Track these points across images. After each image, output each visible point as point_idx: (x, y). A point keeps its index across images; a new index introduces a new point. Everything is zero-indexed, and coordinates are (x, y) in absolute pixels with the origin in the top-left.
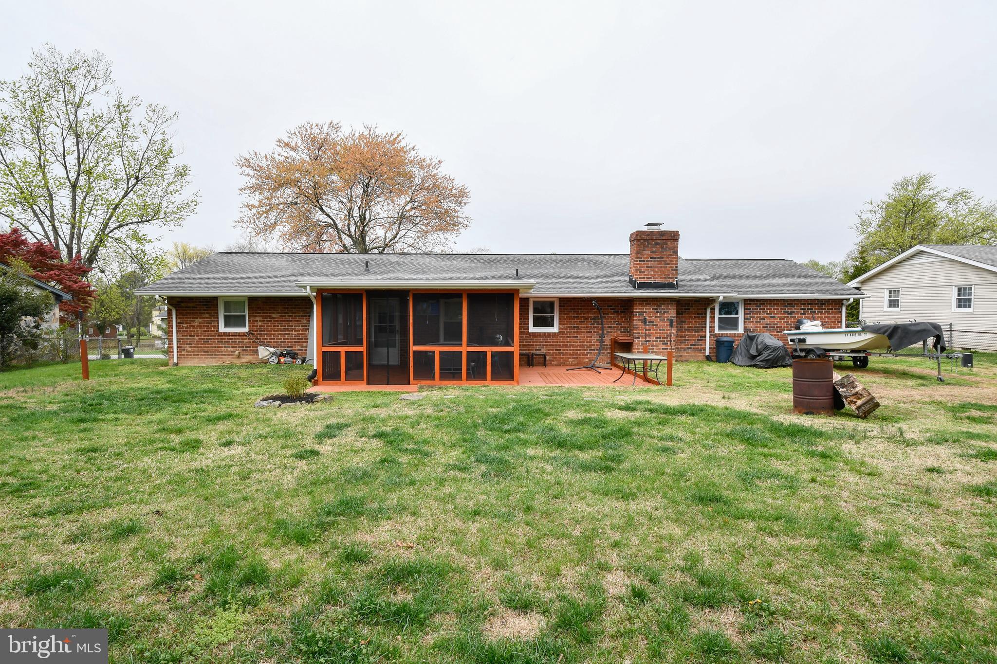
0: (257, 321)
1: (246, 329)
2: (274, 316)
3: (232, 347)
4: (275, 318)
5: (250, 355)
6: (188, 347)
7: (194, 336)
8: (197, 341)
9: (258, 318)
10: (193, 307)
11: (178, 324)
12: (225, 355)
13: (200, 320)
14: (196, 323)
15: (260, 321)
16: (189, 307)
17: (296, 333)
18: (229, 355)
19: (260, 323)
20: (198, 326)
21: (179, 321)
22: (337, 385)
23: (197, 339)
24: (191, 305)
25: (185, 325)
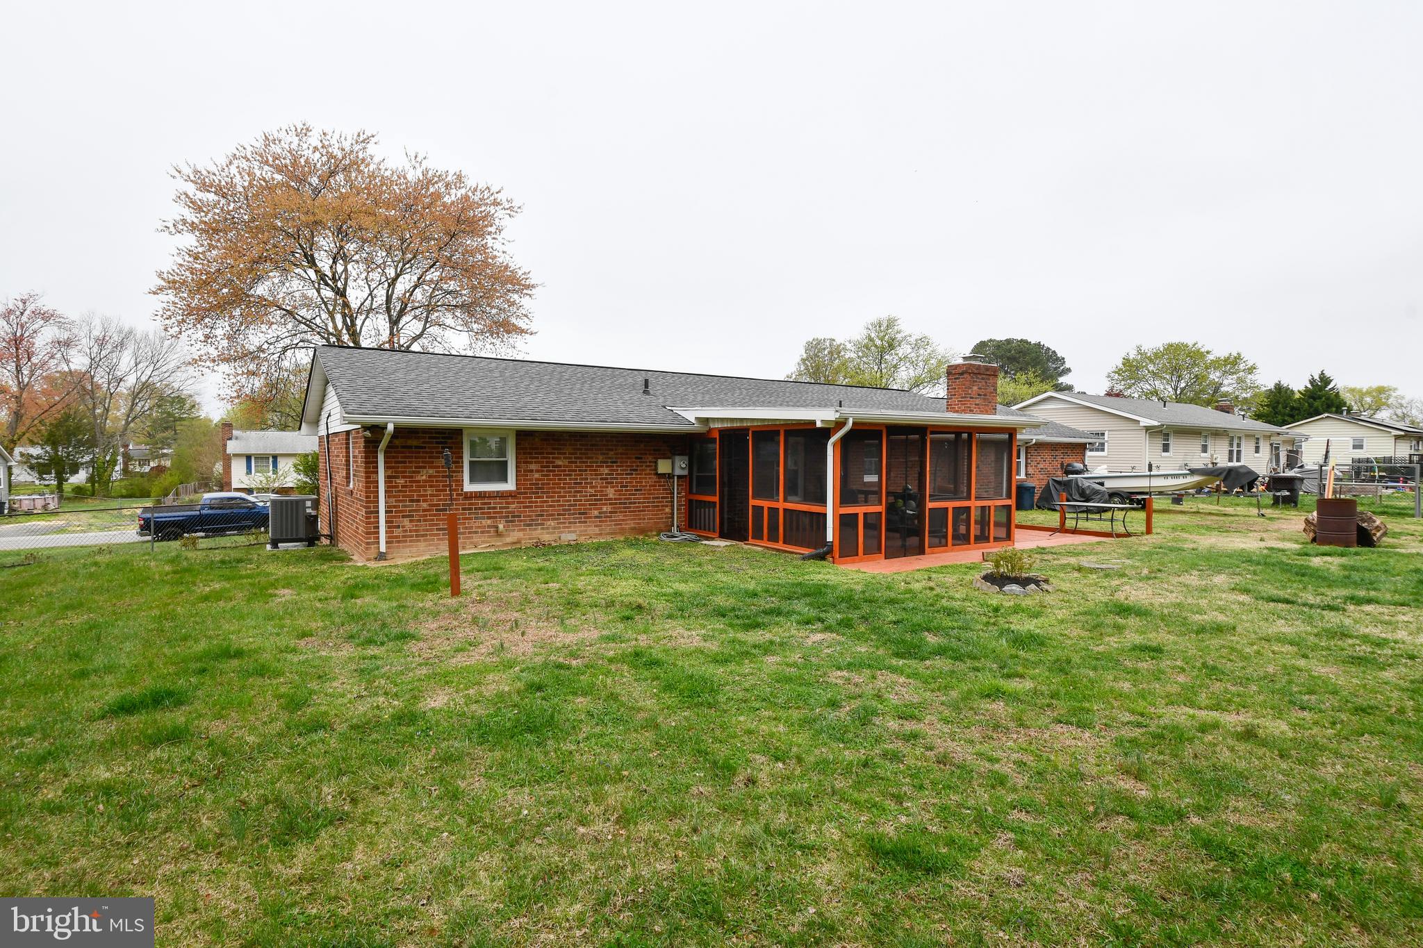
0: (532, 471)
1: (510, 486)
2: (559, 462)
3: (489, 518)
4: (560, 466)
5: (520, 530)
6: (406, 522)
7: (418, 501)
8: (424, 510)
9: (533, 467)
10: (416, 447)
11: (389, 479)
12: (476, 532)
13: (431, 471)
14: (422, 477)
15: (537, 471)
16: (410, 447)
17: (592, 491)
18: (482, 532)
19: (537, 475)
20: (425, 481)
21: (389, 473)
22: (854, 562)
23: (425, 505)
24: (414, 443)
25: (401, 481)
